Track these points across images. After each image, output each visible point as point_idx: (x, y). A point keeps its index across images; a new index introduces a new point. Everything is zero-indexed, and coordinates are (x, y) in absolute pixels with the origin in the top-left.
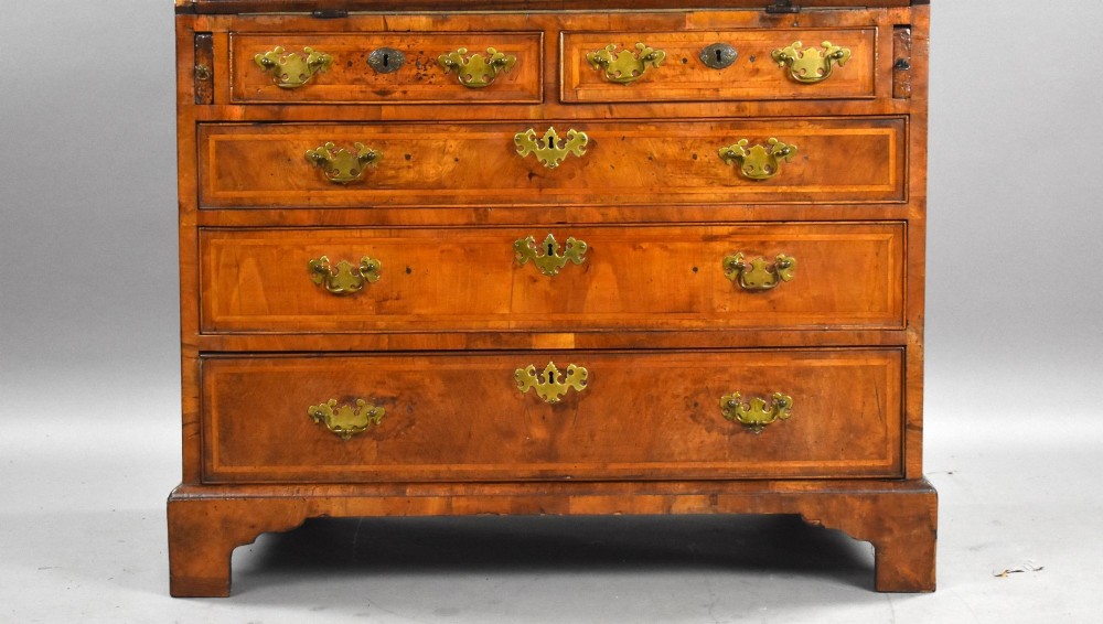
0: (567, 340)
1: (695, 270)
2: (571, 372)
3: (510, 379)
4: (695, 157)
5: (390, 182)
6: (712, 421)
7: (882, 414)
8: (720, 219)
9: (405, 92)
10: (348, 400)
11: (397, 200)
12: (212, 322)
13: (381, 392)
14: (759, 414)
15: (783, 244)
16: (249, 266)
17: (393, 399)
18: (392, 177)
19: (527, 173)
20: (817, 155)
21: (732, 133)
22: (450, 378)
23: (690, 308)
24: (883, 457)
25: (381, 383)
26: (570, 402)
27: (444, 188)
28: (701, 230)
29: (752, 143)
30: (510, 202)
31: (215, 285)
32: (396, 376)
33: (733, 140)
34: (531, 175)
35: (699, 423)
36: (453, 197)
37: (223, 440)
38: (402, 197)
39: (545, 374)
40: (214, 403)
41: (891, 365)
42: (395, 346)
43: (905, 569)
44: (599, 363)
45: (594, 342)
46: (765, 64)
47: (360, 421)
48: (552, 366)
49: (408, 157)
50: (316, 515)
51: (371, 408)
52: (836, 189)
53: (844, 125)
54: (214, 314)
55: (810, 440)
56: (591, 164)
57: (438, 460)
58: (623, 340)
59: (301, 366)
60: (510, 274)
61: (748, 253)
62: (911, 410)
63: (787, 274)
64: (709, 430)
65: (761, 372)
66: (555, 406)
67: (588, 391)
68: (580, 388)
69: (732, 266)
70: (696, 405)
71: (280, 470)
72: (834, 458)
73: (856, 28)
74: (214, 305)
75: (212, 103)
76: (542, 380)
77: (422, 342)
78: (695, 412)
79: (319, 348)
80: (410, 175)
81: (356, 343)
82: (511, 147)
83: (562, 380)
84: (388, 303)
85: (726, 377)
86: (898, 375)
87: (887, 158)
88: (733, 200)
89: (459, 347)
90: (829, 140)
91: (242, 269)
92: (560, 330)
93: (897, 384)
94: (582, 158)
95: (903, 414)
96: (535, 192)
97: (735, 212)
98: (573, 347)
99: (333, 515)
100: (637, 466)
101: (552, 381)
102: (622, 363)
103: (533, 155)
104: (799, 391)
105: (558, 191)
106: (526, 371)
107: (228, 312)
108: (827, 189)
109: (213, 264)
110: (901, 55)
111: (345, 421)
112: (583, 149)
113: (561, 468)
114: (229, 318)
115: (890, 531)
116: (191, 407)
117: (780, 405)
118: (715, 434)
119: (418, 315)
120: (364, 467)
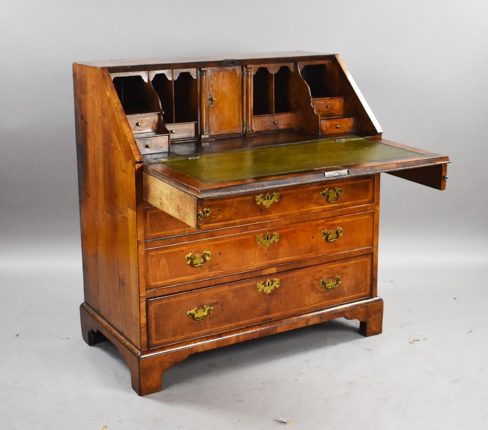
0: (273, 270)
1: (313, 237)
2: (275, 281)
3: (255, 288)
4: (313, 197)
5: (213, 220)
6: (318, 290)
7: (366, 277)
8: (320, 218)
10: (201, 307)
11: (215, 227)
12: (150, 285)
13: (212, 301)
14: (331, 284)
15: (339, 224)
16: (163, 261)
17: (216, 303)
18: (214, 218)
19: (260, 210)
20: (349, 191)
21: (324, 186)
22: (235, 291)
23: (311, 251)
24: (366, 291)
25: (212, 298)
26: (275, 292)
27: (232, 220)
28: (315, 223)
29: (330, 189)
30: (255, 222)
31: (151, 272)
32: (217, 294)
33: (325, 189)
35: (313, 291)
36: (235, 223)
37: (156, 331)
38: (218, 226)
39: (267, 284)
40: (153, 318)
41: (368, 259)
42: (217, 283)
43: (374, 328)
44: (283, 276)
45: (282, 269)
47: (205, 313)
48: (269, 280)
49: (219, 210)
50: (193, 353)
51: (209, 308)
52: (354, 202)
54: (151, 283)
55: (346, 290)
56: (280, 204)
57: (232, 322)
58: (291, 267)
59: (184, 297)
60: (254, 249)
61: (328, 229)
62: (374, 273)
63: (341, 235)
64: (316, 293)
65: (332, 269)
66: (269, 294)
67: (280, 287)
68: (277, 286)
69: (324, 234)
70: (313, 285)
71: (177, 338)
72: (352, 295)
74: (151, 278)
76: (265, 286)
77: (226, 280)
78: (312, 287)
79: (190, 289)
80: (220, 217)
81: (203, 284)
82: (255, 202)
83: (272, 285)
84: (213, 267)
85: (322, 273)
86: (371, 263)
87: (369, 189)
88: (324, 210)
89: (239, 279)
90: (353, 185)
91: (160, 263)
92: (271, 266)
93: (370, 266)
94: (278, 202)
95: (372, 276)
96: (262, 217)
97: (325, 215)
98: (275, 272)
99: (199, 351)
100: (296, 310)
101: (269, 286)
102: (291, 274)
103: (262, 203)
104: (343, 274)
105: (270, 215)
106: (260, 286)
107: (156, 281)
108: (352, 202)
109: (150, 262)
111: (201, 314)
112: (278, 199)
113: (271, 316)
114: (156, 283)
115: (371, 316)
116: (144, 320)
117: (338, 280)
118: (318, 294)
119: (224, 270)
120: (206, 331)
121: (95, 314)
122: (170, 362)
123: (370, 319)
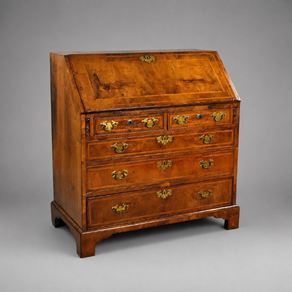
0: (168, 184)
1: (194, 165)
2: (169, 191)
3: (156, 195)
4: (194, 139)
6: (196, 198)
7: (229, 191)
8: (199, 153)
9: (134, 130)
10: (121, 204)
11: (131, 156)
12: (89, 190)
13: (128, 201)
14: (205, 195)
15: (211, 157)
16: (98, 175)
17: (131, 203)
18: (130, 150)
20: (218, 137)
21: (202, 133)
22: (143, 196)
23: (193, 173)
24: (228, 201)
25: (128, 199)
26: (168, 198)
27: (142, 152)
29: (206, 135)
30: (156, 153)
31: (89, 181)
32: (131, 197)
33: (202, 135)
34: (160, 147)
35: (194, 199)
36: (143, 154)
37: (92, 218)
39: (163, 192)
40: (90, 209)
41: (230, 181)
42: (132, 190)
43: (233, 224)
44: (174, 189)
45: (174, 184)
46: (209, 118)
47: (124, 209)
48: (164, 190)
49: (134, 145)
50: (115, 233)
51: (126, 205)
53: (223, 130)
54: (89, 188)
55: (215, 199)
56: (173, 143)
57: (140, 216)
58: (179, 183)
60: (156, 170)
61: (204, 160)
62: (234, 190)
63: (212, 164)
64: (196, 200)
65: (206, 186)
66: (165, 199)
67: (172, 195)
68: (170, 194)
69: (201, 163)
70: (193, 195)
71: (105, 223)
73: (226, 108)
74: (89, 185)
75: (90, 136)
76: (162, 194)
77: (137, 189)
78: (193, 197)
79: (114, 193)
80: (134, 149)
81: (123, 191)
82: (156, 141)
83: (167, 193)
84: (129, 180)
85: (199, 188)
86: (232, 183)
87: (231, 136)
88: (202, 148)
89: (145, 189)
90: (220, 133)
91: (96, 176)
92: (166, 182)
93: (232, 185)
94: (171, 142)
95: (232, 191)
96: (161, 150)
97: (202, 151)
98: (169, 186)
100: (182, 210)
101: (165, 194)
102: (179, 188)
103: (161, 142)
104: (213, 189)
105: (166, 150)
106: (159, 193)
107: (92, 187)
108: (220, 144)
109: (89, 175)
110: (235, 114)
111: (121, 209)
112: (171, 140)
113: (166, 213)
114: (93, 189)
115: (231, 217)
116: (84, 211)
117: (210, 193)
118: (197, 201)
119: (136, 182)
120: (124, 220)
121: (59, 208)
122: (100, 238)
123: (230, 219)
